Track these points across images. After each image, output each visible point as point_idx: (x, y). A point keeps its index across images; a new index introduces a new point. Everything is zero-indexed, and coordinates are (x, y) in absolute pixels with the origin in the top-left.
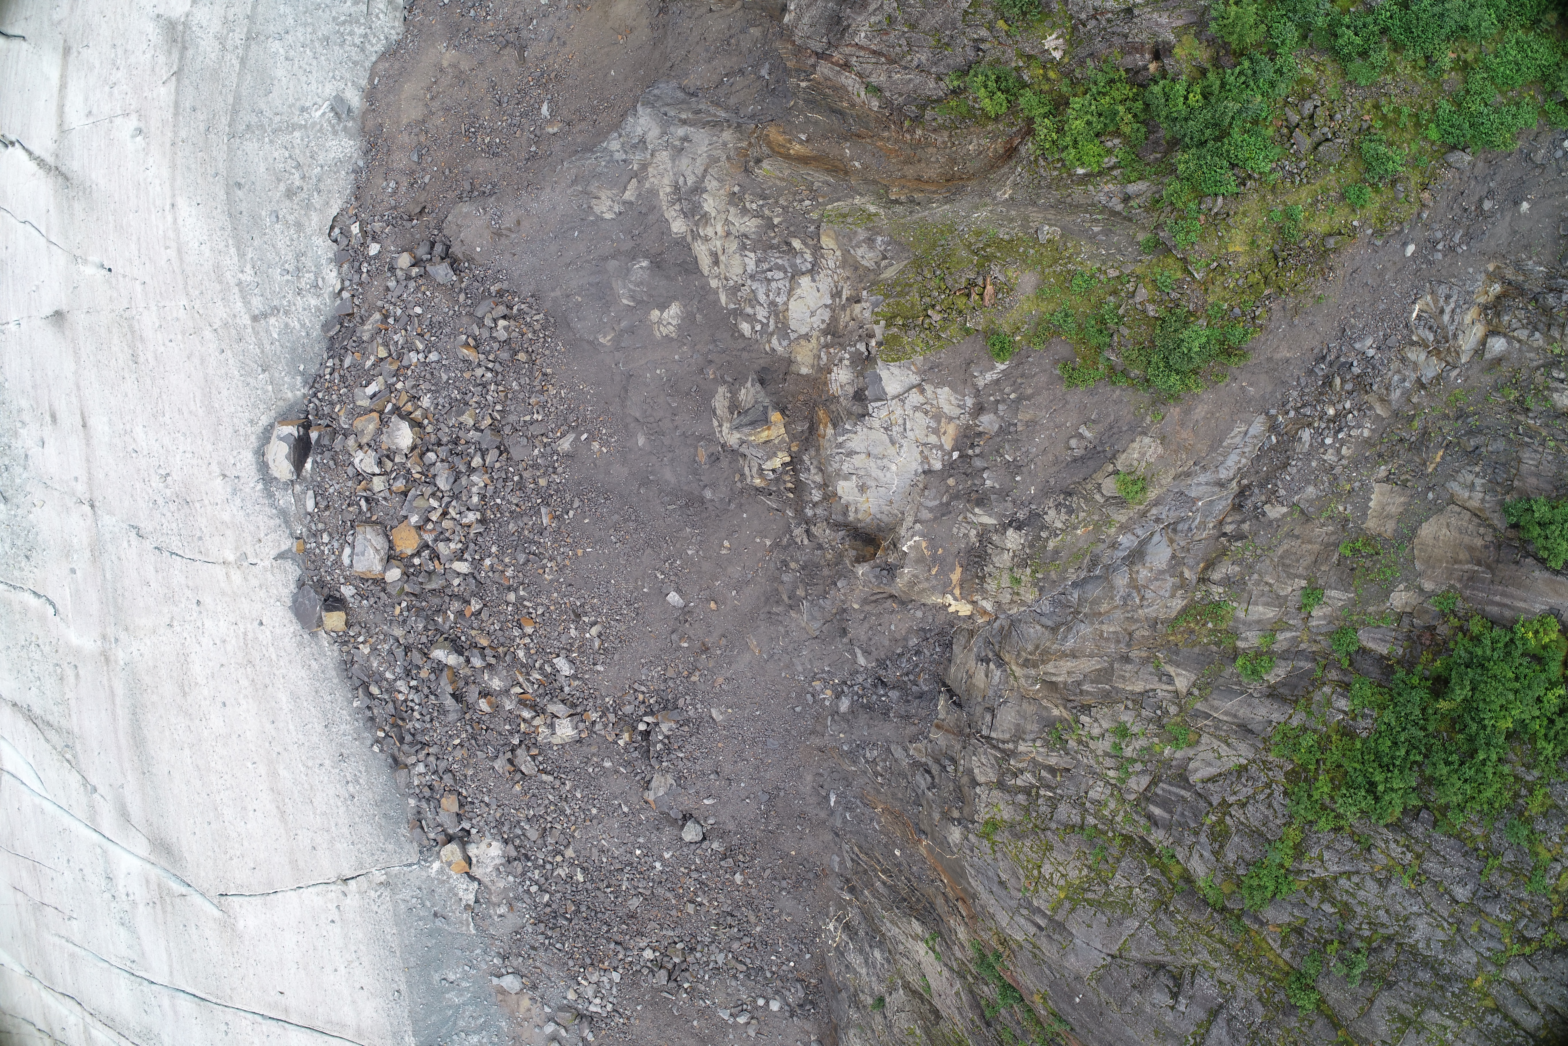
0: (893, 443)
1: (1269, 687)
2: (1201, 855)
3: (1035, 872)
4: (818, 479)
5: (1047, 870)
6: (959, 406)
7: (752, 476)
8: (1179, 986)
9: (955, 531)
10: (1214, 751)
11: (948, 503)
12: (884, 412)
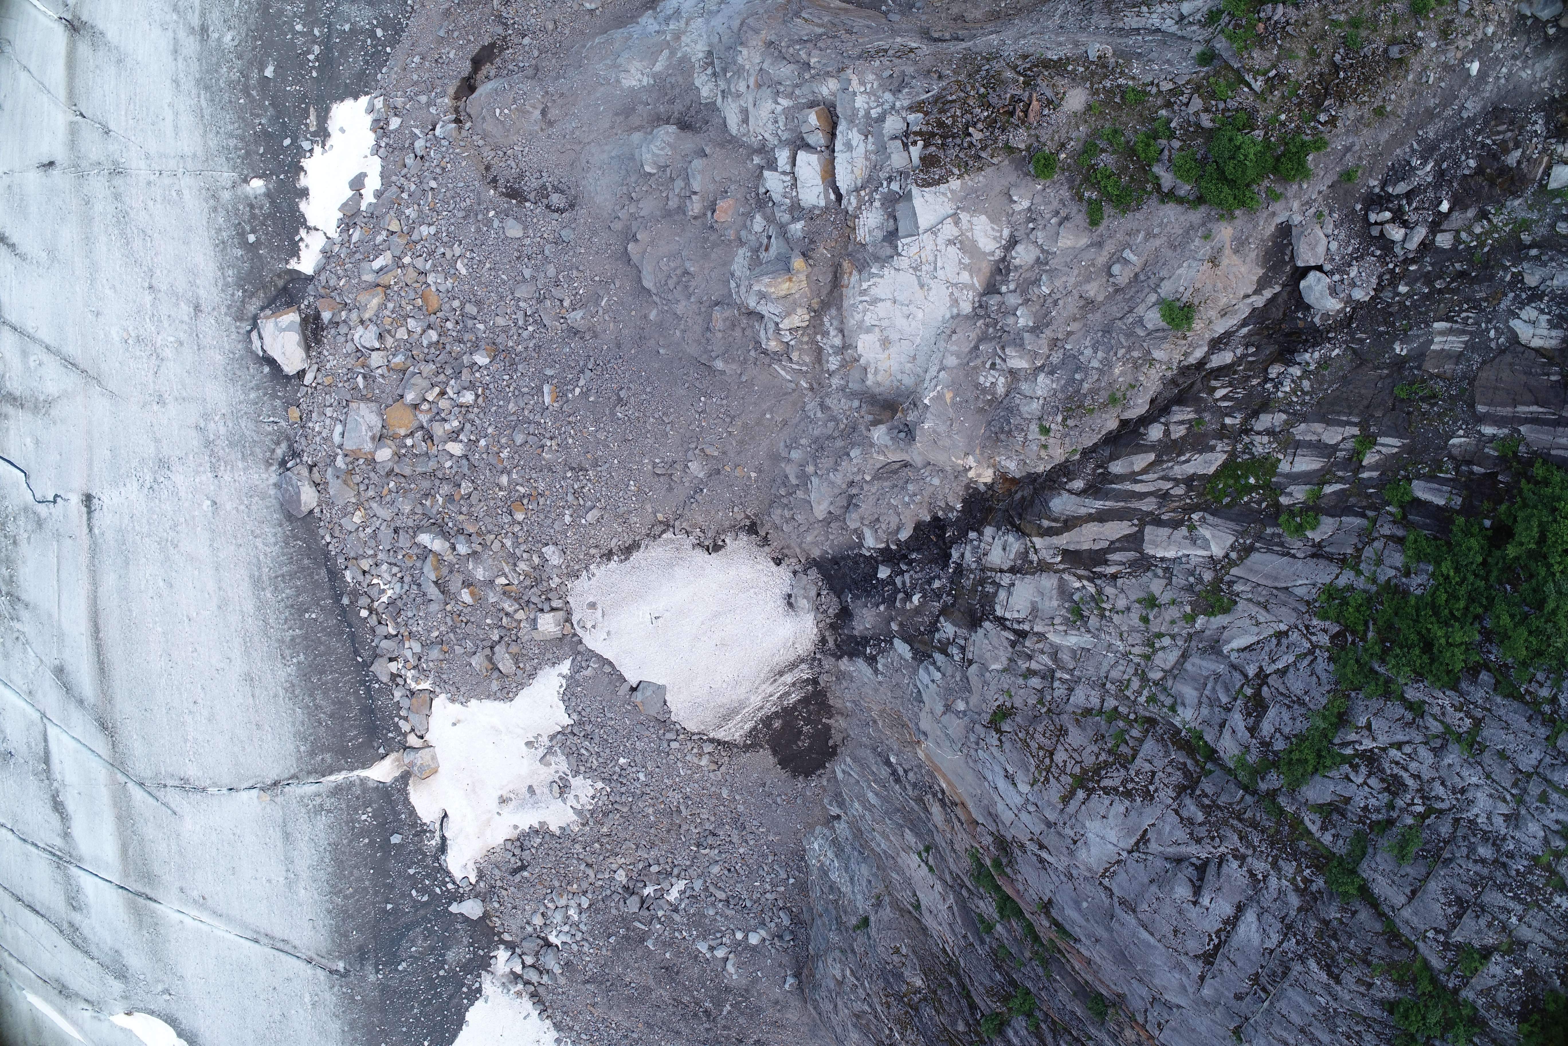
0: (922, 286)
1: (1313, 546)
2: (1234, 732)
3: (1047, 761)
4: (838, 341)
5: (1060, 756)
6: (995, 238)
7: (768, 339)
8: (1201, 879)
9: (982, 380)
10: (1251, 617)
11: (976, 347)
12: (914, 249)
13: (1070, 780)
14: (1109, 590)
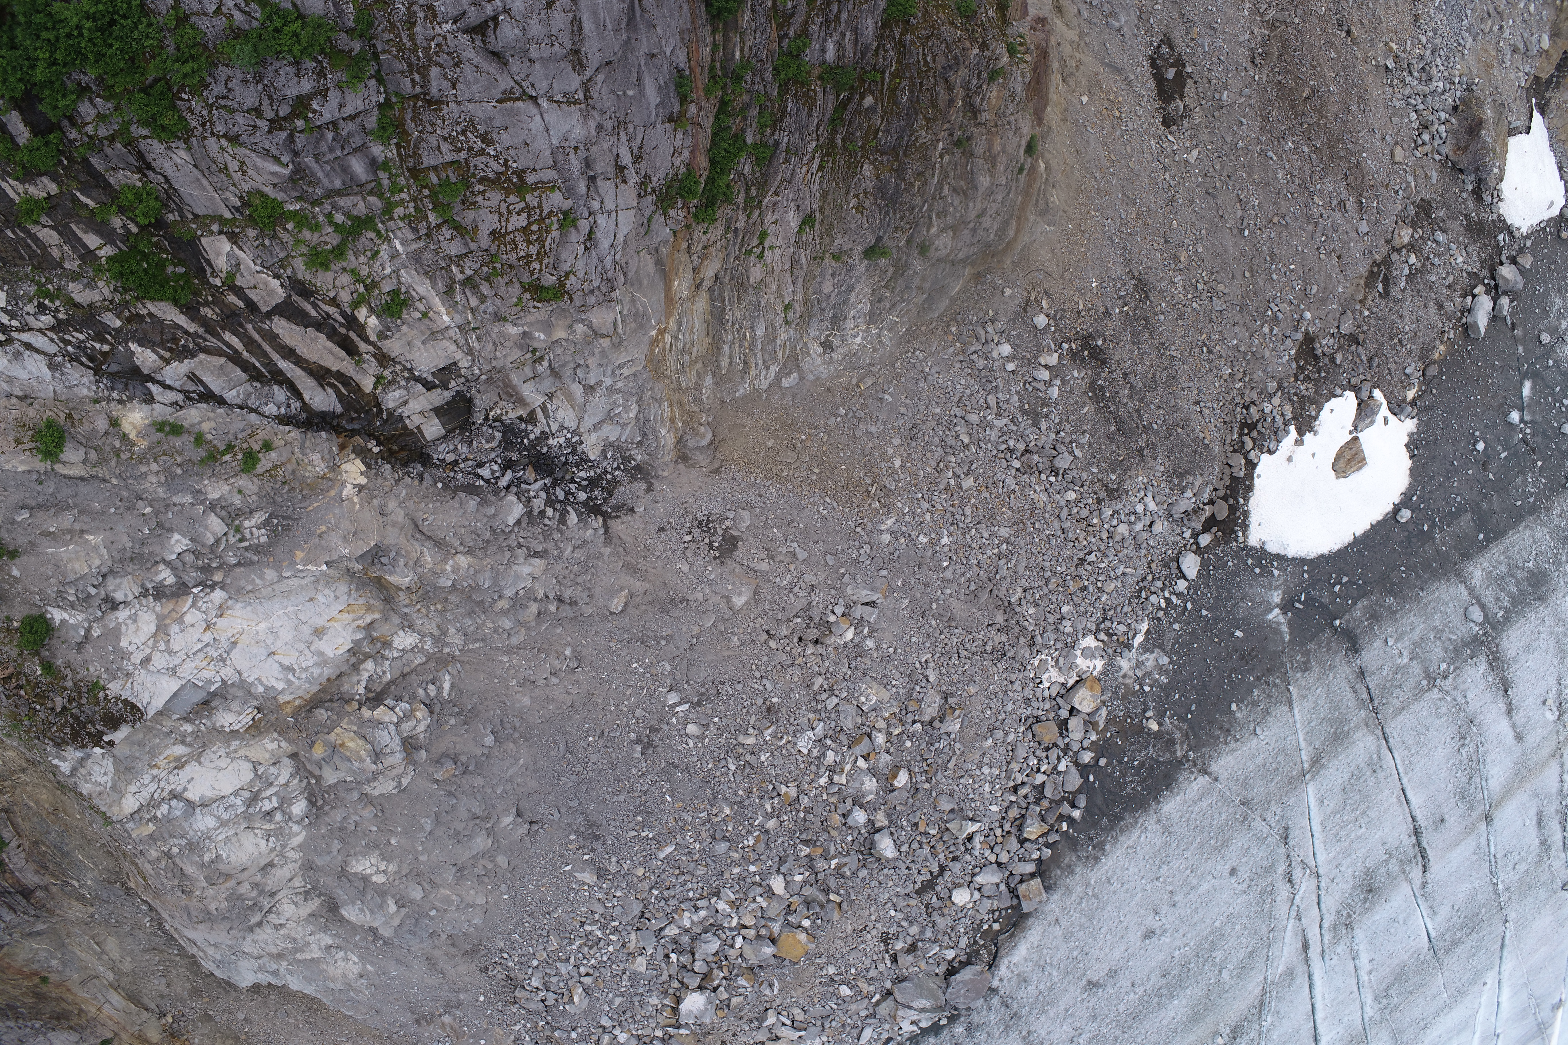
0: (235, 643)
1: (144, 175)
2: (341, 106)
3: (535, 227)
4: (369, 666)
5: (518, 221)
6: (135, 621)
7: (419, 721)
9: (263, 539)
10: (244, 173)
11: (239, 564)
12: (208, 674)
13: (528, 197)
14: (345, 297)
